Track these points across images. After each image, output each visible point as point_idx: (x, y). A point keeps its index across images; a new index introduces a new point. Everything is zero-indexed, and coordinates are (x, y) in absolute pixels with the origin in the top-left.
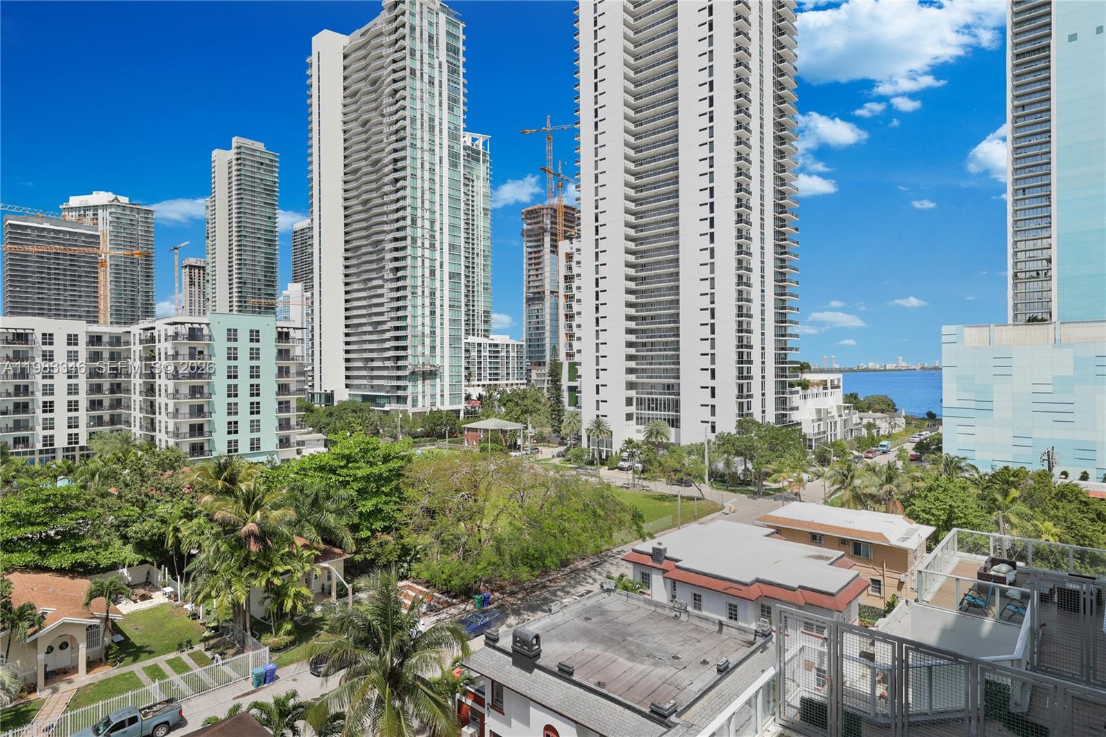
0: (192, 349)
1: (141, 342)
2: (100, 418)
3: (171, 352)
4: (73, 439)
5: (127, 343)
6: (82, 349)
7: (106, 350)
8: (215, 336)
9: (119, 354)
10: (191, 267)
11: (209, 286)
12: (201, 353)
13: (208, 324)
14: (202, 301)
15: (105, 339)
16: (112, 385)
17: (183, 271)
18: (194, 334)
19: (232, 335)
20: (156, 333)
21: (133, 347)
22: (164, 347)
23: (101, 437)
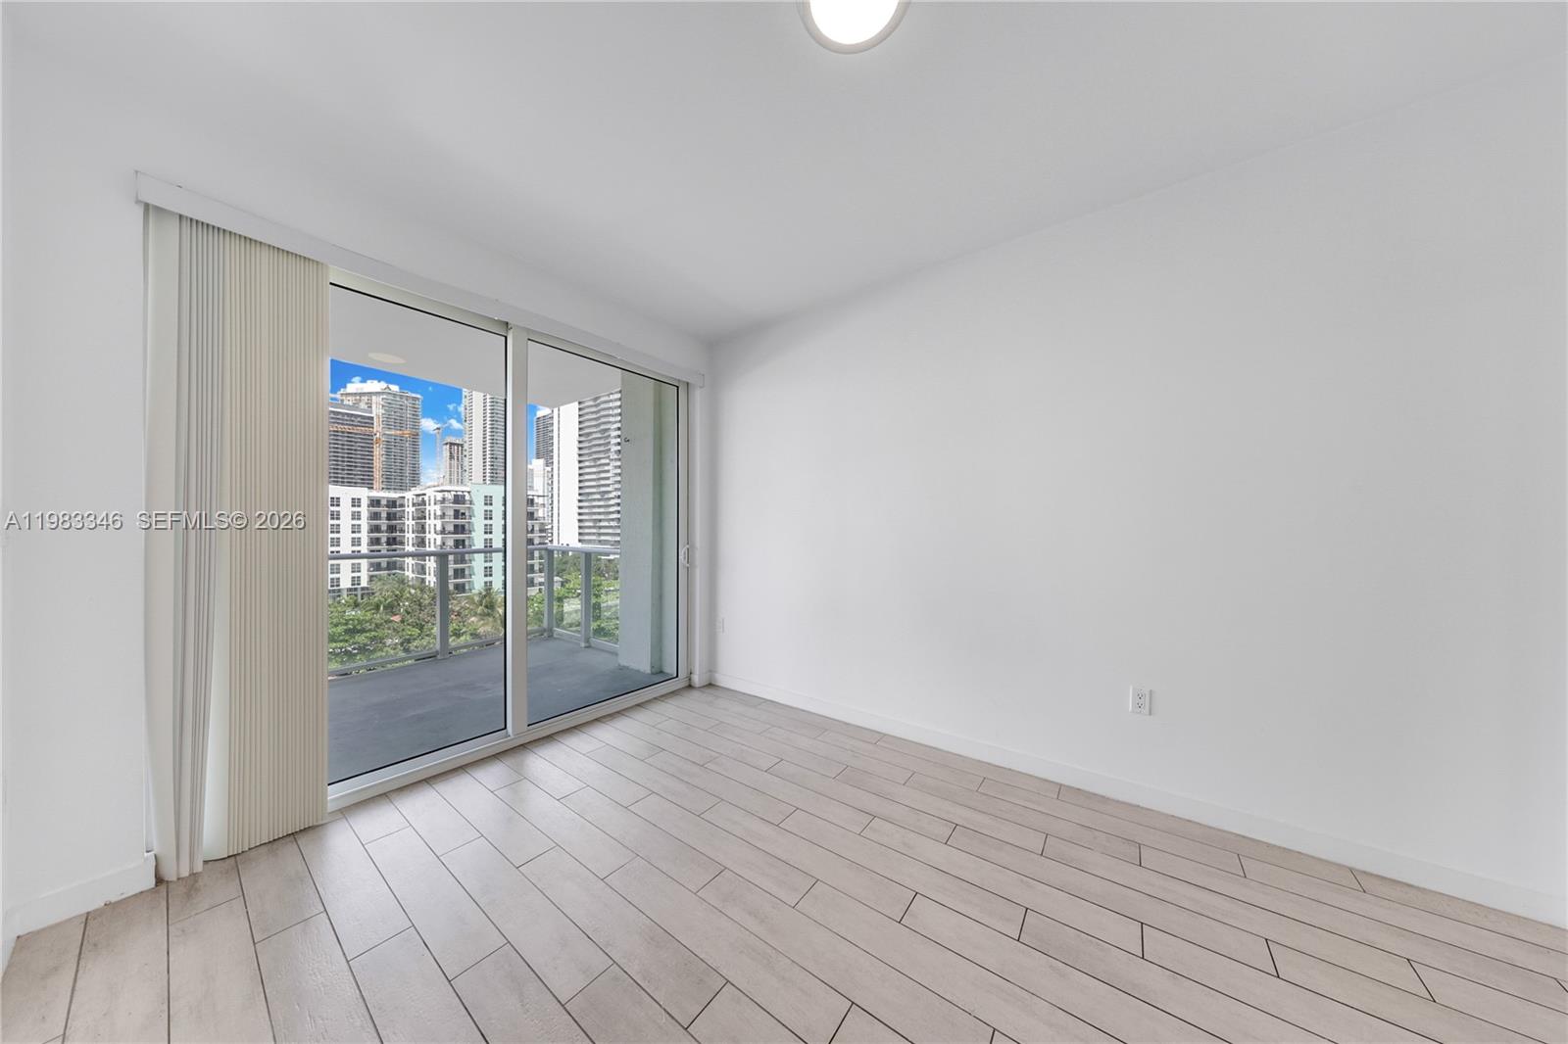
0: (456, 512)
1: (414, 505)
2: (379, 564)
3: (439, 513)
4: (356, 581)
5: (402, 506)
6: (364, 510)
7: (383, 511)
8: (475, 501)
9: (395, 514)
10: (451, 444)
11: (466, 460)
12: (463, 514)
13: (469, 492)
14: (460, 471)
15: (384, 502)
16: (388, 539)
17: (445, 447)
18: (458, 499)
19: (488, 500)
20: (426, 498)
21: (407, 509)
22: (433, 509)
23: (380, 580)
